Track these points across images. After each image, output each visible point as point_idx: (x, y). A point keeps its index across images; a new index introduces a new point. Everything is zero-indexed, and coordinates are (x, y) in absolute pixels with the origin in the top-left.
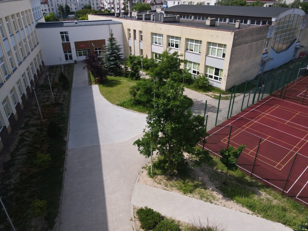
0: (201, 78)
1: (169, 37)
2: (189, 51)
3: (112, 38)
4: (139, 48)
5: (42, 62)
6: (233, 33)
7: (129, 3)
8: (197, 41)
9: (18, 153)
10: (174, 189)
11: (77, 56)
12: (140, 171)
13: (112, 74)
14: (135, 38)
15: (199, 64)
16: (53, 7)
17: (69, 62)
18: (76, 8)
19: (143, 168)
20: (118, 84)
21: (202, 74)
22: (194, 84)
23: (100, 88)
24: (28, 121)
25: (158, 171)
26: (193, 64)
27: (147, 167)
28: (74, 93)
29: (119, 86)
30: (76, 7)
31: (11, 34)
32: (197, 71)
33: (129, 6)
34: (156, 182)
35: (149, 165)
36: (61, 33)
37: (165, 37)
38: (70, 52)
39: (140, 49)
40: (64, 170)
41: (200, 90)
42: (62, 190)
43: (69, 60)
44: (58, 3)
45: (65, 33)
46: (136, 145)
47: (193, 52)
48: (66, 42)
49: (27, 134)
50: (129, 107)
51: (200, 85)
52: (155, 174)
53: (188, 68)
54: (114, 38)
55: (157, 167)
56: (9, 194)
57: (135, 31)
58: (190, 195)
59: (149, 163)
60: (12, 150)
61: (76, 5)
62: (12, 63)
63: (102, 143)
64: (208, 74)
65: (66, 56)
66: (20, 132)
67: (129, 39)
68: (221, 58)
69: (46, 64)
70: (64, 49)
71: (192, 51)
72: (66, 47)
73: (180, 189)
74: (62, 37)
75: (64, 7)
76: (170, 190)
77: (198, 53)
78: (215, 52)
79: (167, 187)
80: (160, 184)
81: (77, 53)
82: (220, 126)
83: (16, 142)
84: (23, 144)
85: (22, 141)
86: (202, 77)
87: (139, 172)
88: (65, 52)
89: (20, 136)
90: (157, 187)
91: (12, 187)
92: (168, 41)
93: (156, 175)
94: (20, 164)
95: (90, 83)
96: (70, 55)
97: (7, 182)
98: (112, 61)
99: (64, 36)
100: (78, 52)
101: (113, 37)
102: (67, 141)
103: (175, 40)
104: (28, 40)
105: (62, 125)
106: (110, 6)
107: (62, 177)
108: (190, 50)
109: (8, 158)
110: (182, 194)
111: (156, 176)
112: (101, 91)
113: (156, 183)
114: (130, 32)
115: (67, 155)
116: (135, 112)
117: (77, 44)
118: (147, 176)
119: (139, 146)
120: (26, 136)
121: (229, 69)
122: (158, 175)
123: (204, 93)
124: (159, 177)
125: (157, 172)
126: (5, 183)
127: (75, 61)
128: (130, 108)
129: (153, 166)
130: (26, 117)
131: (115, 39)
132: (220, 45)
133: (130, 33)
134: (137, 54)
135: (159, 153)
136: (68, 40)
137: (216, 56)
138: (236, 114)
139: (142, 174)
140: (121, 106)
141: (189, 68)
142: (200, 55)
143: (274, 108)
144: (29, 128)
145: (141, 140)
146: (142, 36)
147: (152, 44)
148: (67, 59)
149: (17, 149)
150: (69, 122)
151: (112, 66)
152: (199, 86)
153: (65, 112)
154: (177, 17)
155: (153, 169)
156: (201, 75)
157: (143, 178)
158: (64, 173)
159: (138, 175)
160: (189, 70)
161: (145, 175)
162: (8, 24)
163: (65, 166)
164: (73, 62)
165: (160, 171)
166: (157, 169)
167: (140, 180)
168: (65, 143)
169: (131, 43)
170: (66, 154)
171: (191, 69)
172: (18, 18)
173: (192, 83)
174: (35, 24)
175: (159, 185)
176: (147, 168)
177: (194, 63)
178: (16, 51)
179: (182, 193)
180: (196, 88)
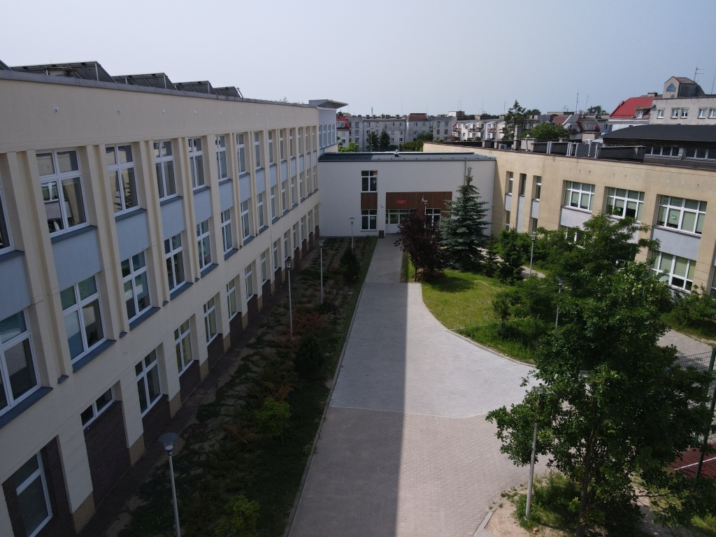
0: (697, 299)
1: (609, 190)
2: (665, 227)
3: (468, 185)
4: (529, 215)
5: (317, 228)
7: (516, 129)
8: (691, 203)
9: (231, 392)
11: (387, 222)
12: (495, 500)
13: (457, 265)
14: (522, 192)
15: (693, 263)
16: (358, 137)
17: (370, 232)
18: (401, 139)
19: (503, 496)
20: (468, 288)
21: (702, 288)
22: (673, 313)
23: (424, 291)
24: (264, 334)
25: (547, 516)
26: (674, 261)
27: (516, 495)
28: (365, 294)
29: (469, 293)
30: (402, 137)
31: (272, 164)
32: (685, 279)
33: (516, 134)
35: (522, 492)
36: (364, 173)
37: (600, 192)
38: (374, 212)
39: (531, 217)
40: (313, 450)
41: (691, 331)
42: (299, 493)
43: (369, 229)
44: (369, 129)
45: (372, 173)
46: (495, 421)
47: (679, 229)
48: (369, 191)
49: (255, 358)
50: (488, 341)
51: (694, 317)
52: (536, 520)
53: (658, 271)
54: (473, 187)
55: (543, 504)
56: (192, 473)
57: (523, 177)
59: (521, 486)
60: (221, 384)
61: (403, 132)
62: (261, 217)
63: (409, 411)
65: (365, 220)
66: (246, 352)
67: (506, 194)
69: (322, 234)
70: (363, 206)
71: (676, 226)
72: (369, 203)
74: (365, 181)
75: (380, 135)
77: (693, 233)
81: (387, 215)
83: (233, 370)
84: (244, 376)
85: (243, 369)
86: (700, 297)
87: (491, 502)
88: (363, 213)
89: (244, 359)
91: (203, 458)
92: (607, 200)
93: (539, 523)
94: (229, 416)
95: (405, 278)
96: (373, 219)
97: (196, 447)
98: (462, 235)
99: (369, 181)
100: (389, 214)
101: (471, 184)
102: (331, 390)
103: (626, 199)
104: (299, 181)
105: (328, 354)
106: (474, 134)
107: (305, 465)
108: (669, 225)
109: (211, 398)
111: (540, 526)
114: (511, 179)
115: (325, 419)
117: (390, 196)
118: (513, 520)
119: (501, 424)
120: (252, 362)
122: (546, 525)
123: (703, 340)
124: (548, 531)
125: (543, 515)
127: (381, 233)
128: (489, 343)
129: (532, 497)
130: (261, 327)
131: (474, 189)
133: (511, 182)
134: (523, 228)
135: (555, 463)
136: (374, 187)
139: (499, 511)
140: (468, 335)
141: (661, 271)
142: (699, 238)
144: (263, 348)
145: (509, 409)
146: (539, 188)
147: (563, 206)
148: (365, 227)
149: (230, 385)
150: (343, 351)
151: (460, 248)
152: (689, 319)
153: (339, 328)
154: (636, 150)
155: (531, 506)
156: (699, 291)
158: (310, 457)
159: (488, 509)
160: (661, 275)
161: (508, 515)
162: (271, 144)
163: (314, 443)
164: (377, 234)
165: (552, 516)
166: (545, 509)
167: (491, 525)
168: (326, 393)
169: (511, 203)
170: (323, 416)
171: (667, 272)
172: (291, 137)
173: (669, 311)
174: (319, 153)
176: (516, 498)
177: (678, 258)
178: (273, 196)
180: (680, 324)
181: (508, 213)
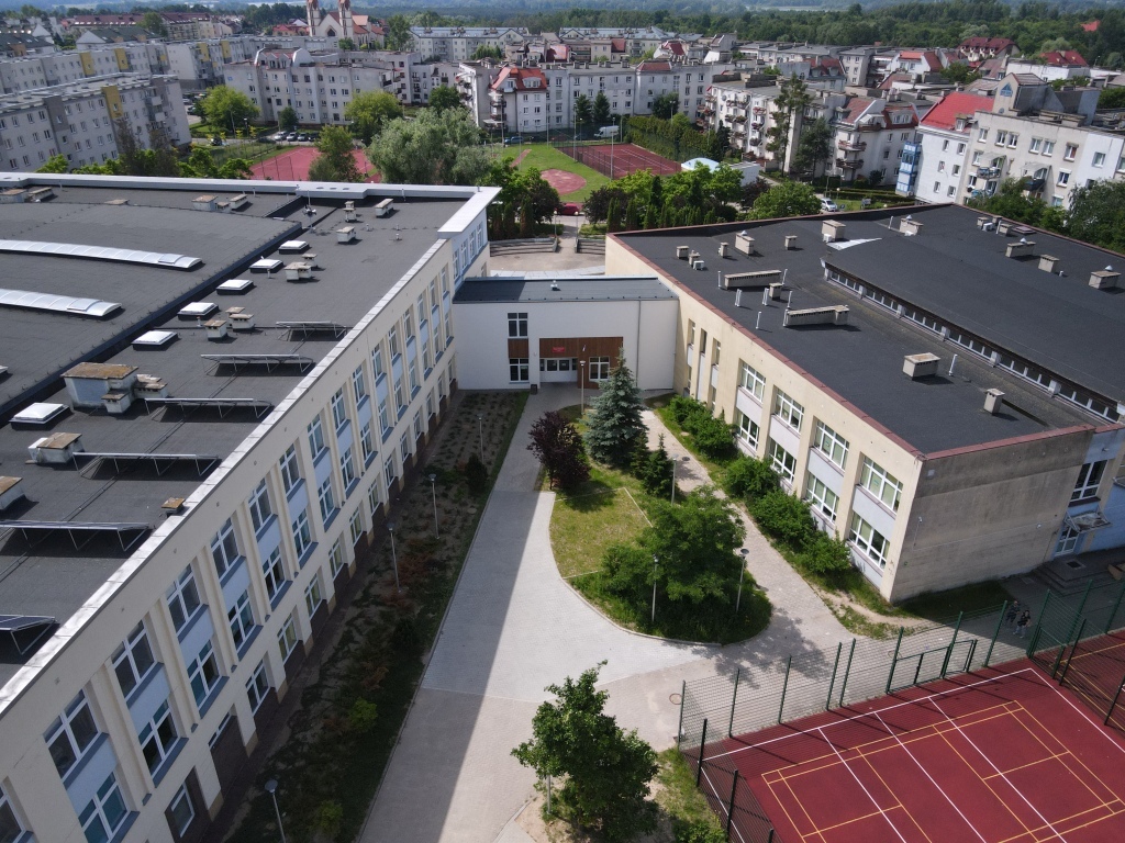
1: (778, 389)
2: (820, 450)
4: (709, 381)
5: (453, 383)
6: (921, 463)
7: (793, 117)
8: (839, 437)
9: (333, 670)
11: (542, 369)
12: (533, 794)
14: (703, 351)
15: (838, 499)
17: (520, 385)
18: (628, 104)
19: (539, 790)
20: (605, 504)
22: (804, 556)
23: (556, 508)
24: (372, 584)
26: (825, 490)
28: (489, 512)
29: (604, 512)
30: (630, 99)
32: (832, 511)
34: (548, 833)
36: (511, 316)
37: (769, 389)
38: (526, 361)
39: (710, 384)
40: (397, 740)
41: (814, 580)
43: (520, 380)
44: (577, 88)
46: (514, 756)
47: (830, 458)
48: (518, 337)
49: (360, 621)
50: (596, 596)
52: (556, 814)
53: (813, 494)
56: (297, 764)
57: (704, 334)
60: (325, 659)
61: (632, 92)
63: (491, 694)
64: (859, 536)
65: (514, 371)
66: (352, 612)
67: (688, 345)
68: (891, 508)
69: (461, 386)
70: (511, 354)
71: (828, 454)
72: (518, 351)
75: (594, 99)
77: (840, 467)
78: (879, 484)
81: (542, 362)
82: (790, 727)
83: (336, 640)
84: (346, 649)
85: (347, 638)
87: (527, 796)
88: (511, 361)
89: (349, 623)
91: (306, 749)
92: (776, 398)
93: (557, 816)
94: (329, 700)
95: (539, 485)
96: (525, 367)
97: (300, 736)
99: (518, 325)
100: (545, 360)
102: (427, 665)
103: (791, 405)
105: (431, 615)
106: (735, 110)
108: (824, 450)
109: (314, 679)
111: (557, 819)
112: (555, 520)
114: (694, 329)
115: (414, 703)
116: (604, 615)
117: (545, 344)
118: (539, 813)
119: (520, 758)
121: (905, 550)
123: (823, 592)
124: (560, 823)
126: (296, 737)
127: (534, 387)
128: (597, 600)
130: (370, 572)
133: (693, 332)
134: (703, 397)
136: (524, 332)
137: (879, 498)
138: (863, 700)
140: (579, 588)
141: (816, 496)
142: (843, 476)
143: (1003, 710)
144: (367, 606)
146: (718, 352)
147: (740, 386)
148: (514, 376)
149: (333, 660)
150: (447, 609)
153: (450, 574)
154: (837, 314)
157: (529, 815)
158: (393, 749)
159: (523, 803)
161: (537, 808)
163: (400, 733)
164: (529, 386)
168: (420, 671)
169: (692, 357)
170: (412, 701)
171: (819, 500)
177: (828, 490)
180: (809, 569)
181: (690, 369)
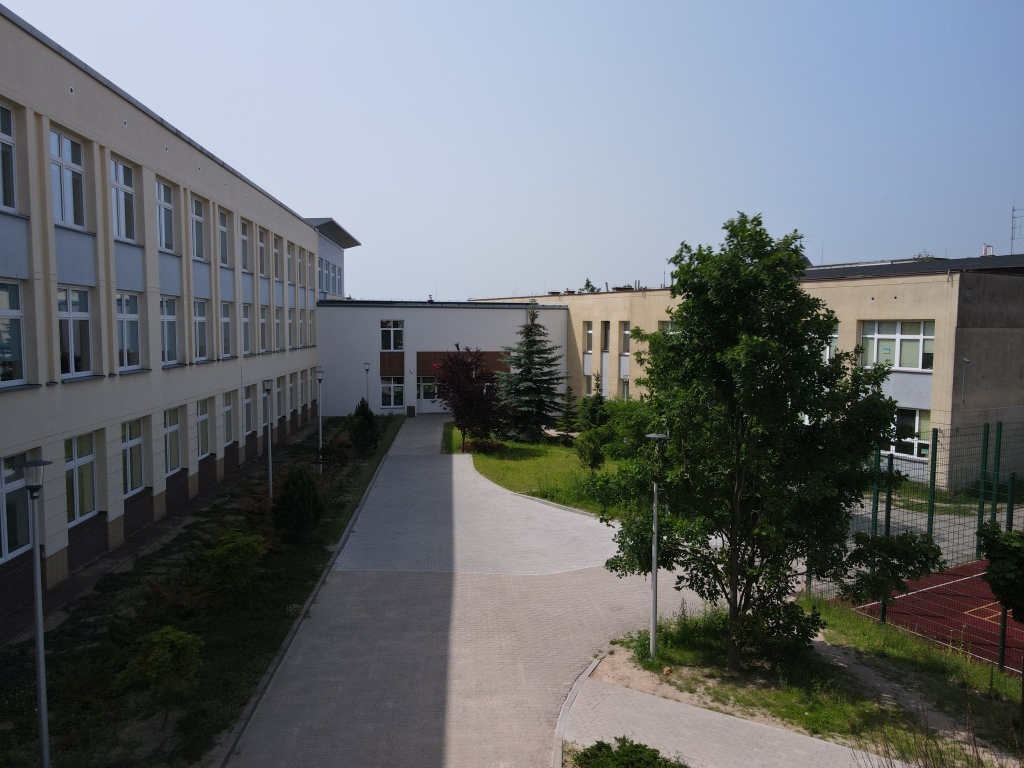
3: (533, 324)
4: (617, 376)
6: (957, 277)
9: (161, 561)
10: (757, 713)
12: (601, 649)
13: (522, 436)
14: (605, 348)
17: (393, 409)
19: (613, 643)
20: (539, 456)
23: (476, 460)
24: (224, 503)
25: (683, 656)
27: (632, 641)
31: (245, 271)
34: (671, 683)
36: (384, 324)
38: (400, 380)
39: (620, 379)
40: (303, 613)
42: (277, 659)
43: (392, 406)
45: (396, 324)
48: (392, 350)
49: (208, 525)
50: (573, 501)
52: (667, 660)
54: (540, 326)
55: (675, 644)
57: (606, 325)
58: (840, 740)
62: (226, 340)
65: (386, 393)
68: (919, 369)
70: (383, 372)
72: (391, 367)
73: (788, 715)
74: (385, 336)
76: (738, 714)
78: (890, 351)
79: (725, 704)
80: (692, 691)
81: (418, 386)
83: (167, 539)
84: (186, 544)
85: (186, 538)
87: (596, 650)
88: (384, 381)
90: (679, 698)
93: (672, 663)
96: (399, 389)
99: (391, 333)
100: (422, 384)
104: (287, 319)
105: (328, 520)
107: (288, 628)
109: (125, 567)
110: (798, 731)
111: (673, 667)
112: (480, 467)
113: (673, 688)
115: (324, 582)
116: (594, 514)
117: (423, 357)
118: (632, 664)
120: (202, 530)
121: (955, 407)
122: (681, 664)
124: (685, 671)
125: (676, 655)
127: (411, 410)
128: (574, 504)
130: (223, 496)
132: (910, 325)
133: (590, 336)
134: (611, 394)
136: (399, 344)
137: (895, 367)
139: (609, 659)
140: (544, 496)
144: (221, 516)
146: (627, 337)
148: (386, 401)
149: (162, 553)
150: (355, 515)
151: (525, 409)
153: (347, 495)
157: (613, 669)
158: (297, 622)
159: (591, 659)
161: (625, 660)
162: (244, 243)
163: (306, 606)
164: (405, 412)
165: (689, 656)
166: (678, 648)
167: (599, 672)
168: (326, 557)
170: (321, 579)
172: (276, 251)
175: (686, 695)
176: (633, 643)
178: (246, 320)
179: (801, 729)
181: (589, 378)
